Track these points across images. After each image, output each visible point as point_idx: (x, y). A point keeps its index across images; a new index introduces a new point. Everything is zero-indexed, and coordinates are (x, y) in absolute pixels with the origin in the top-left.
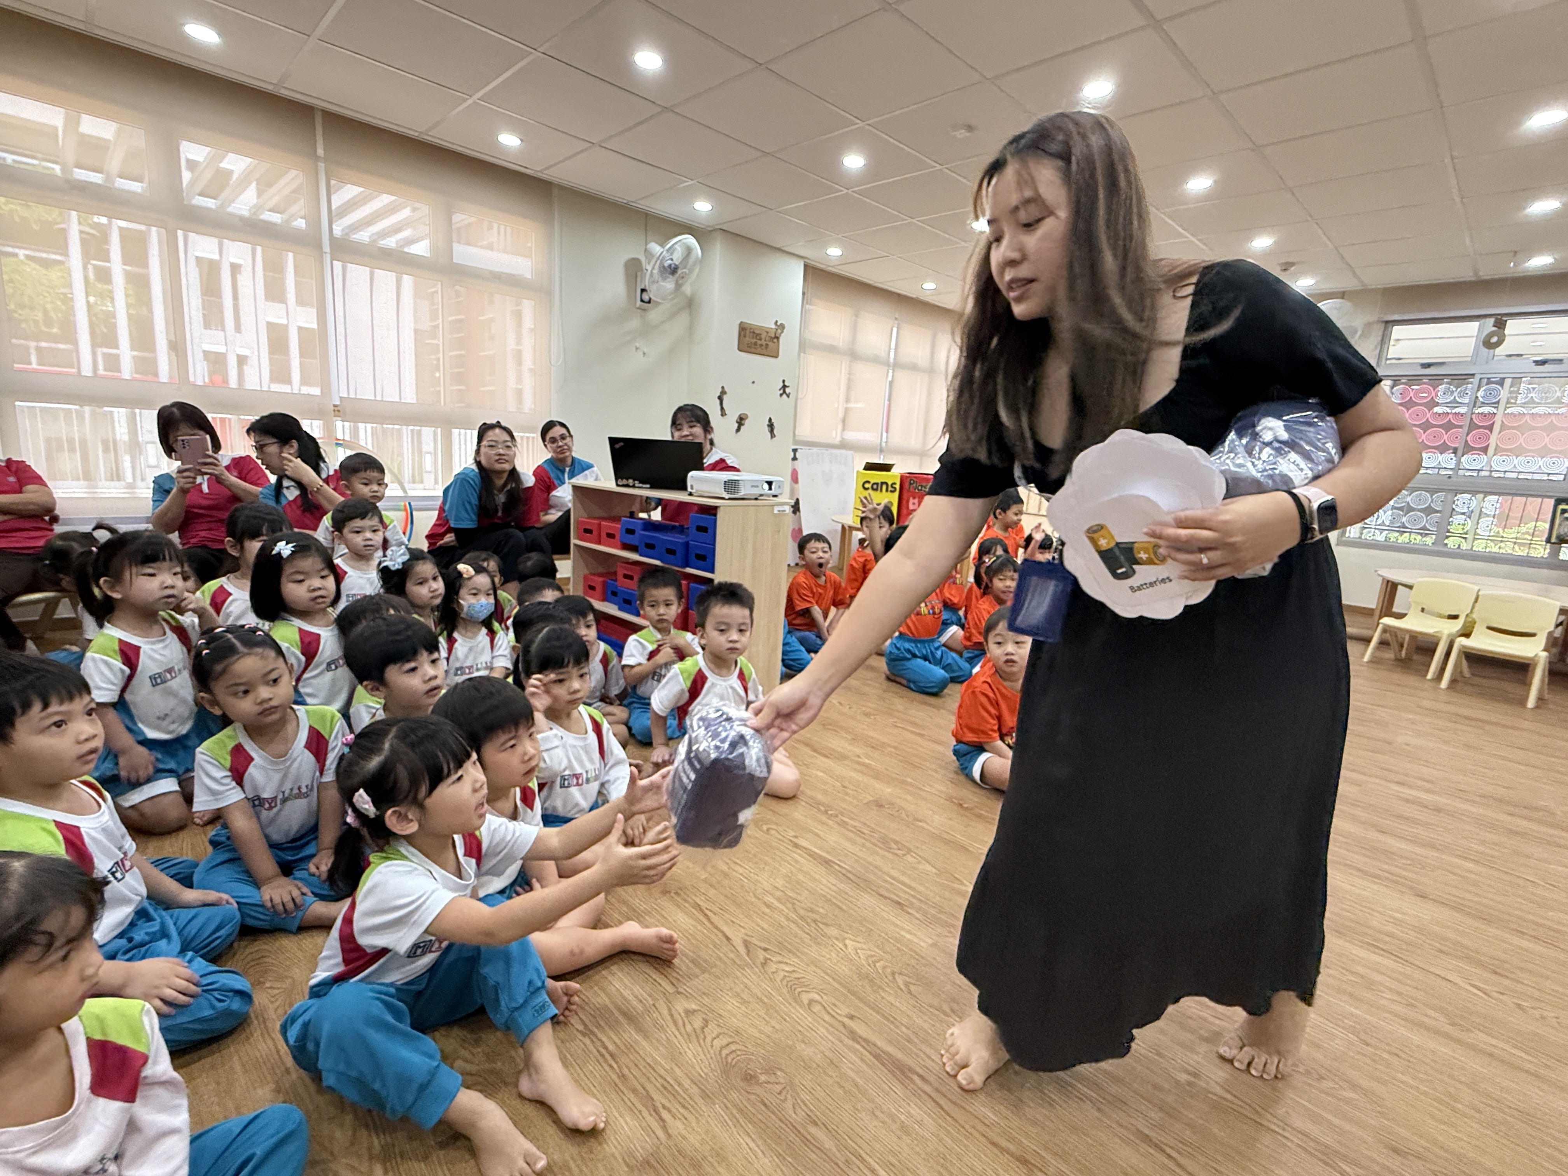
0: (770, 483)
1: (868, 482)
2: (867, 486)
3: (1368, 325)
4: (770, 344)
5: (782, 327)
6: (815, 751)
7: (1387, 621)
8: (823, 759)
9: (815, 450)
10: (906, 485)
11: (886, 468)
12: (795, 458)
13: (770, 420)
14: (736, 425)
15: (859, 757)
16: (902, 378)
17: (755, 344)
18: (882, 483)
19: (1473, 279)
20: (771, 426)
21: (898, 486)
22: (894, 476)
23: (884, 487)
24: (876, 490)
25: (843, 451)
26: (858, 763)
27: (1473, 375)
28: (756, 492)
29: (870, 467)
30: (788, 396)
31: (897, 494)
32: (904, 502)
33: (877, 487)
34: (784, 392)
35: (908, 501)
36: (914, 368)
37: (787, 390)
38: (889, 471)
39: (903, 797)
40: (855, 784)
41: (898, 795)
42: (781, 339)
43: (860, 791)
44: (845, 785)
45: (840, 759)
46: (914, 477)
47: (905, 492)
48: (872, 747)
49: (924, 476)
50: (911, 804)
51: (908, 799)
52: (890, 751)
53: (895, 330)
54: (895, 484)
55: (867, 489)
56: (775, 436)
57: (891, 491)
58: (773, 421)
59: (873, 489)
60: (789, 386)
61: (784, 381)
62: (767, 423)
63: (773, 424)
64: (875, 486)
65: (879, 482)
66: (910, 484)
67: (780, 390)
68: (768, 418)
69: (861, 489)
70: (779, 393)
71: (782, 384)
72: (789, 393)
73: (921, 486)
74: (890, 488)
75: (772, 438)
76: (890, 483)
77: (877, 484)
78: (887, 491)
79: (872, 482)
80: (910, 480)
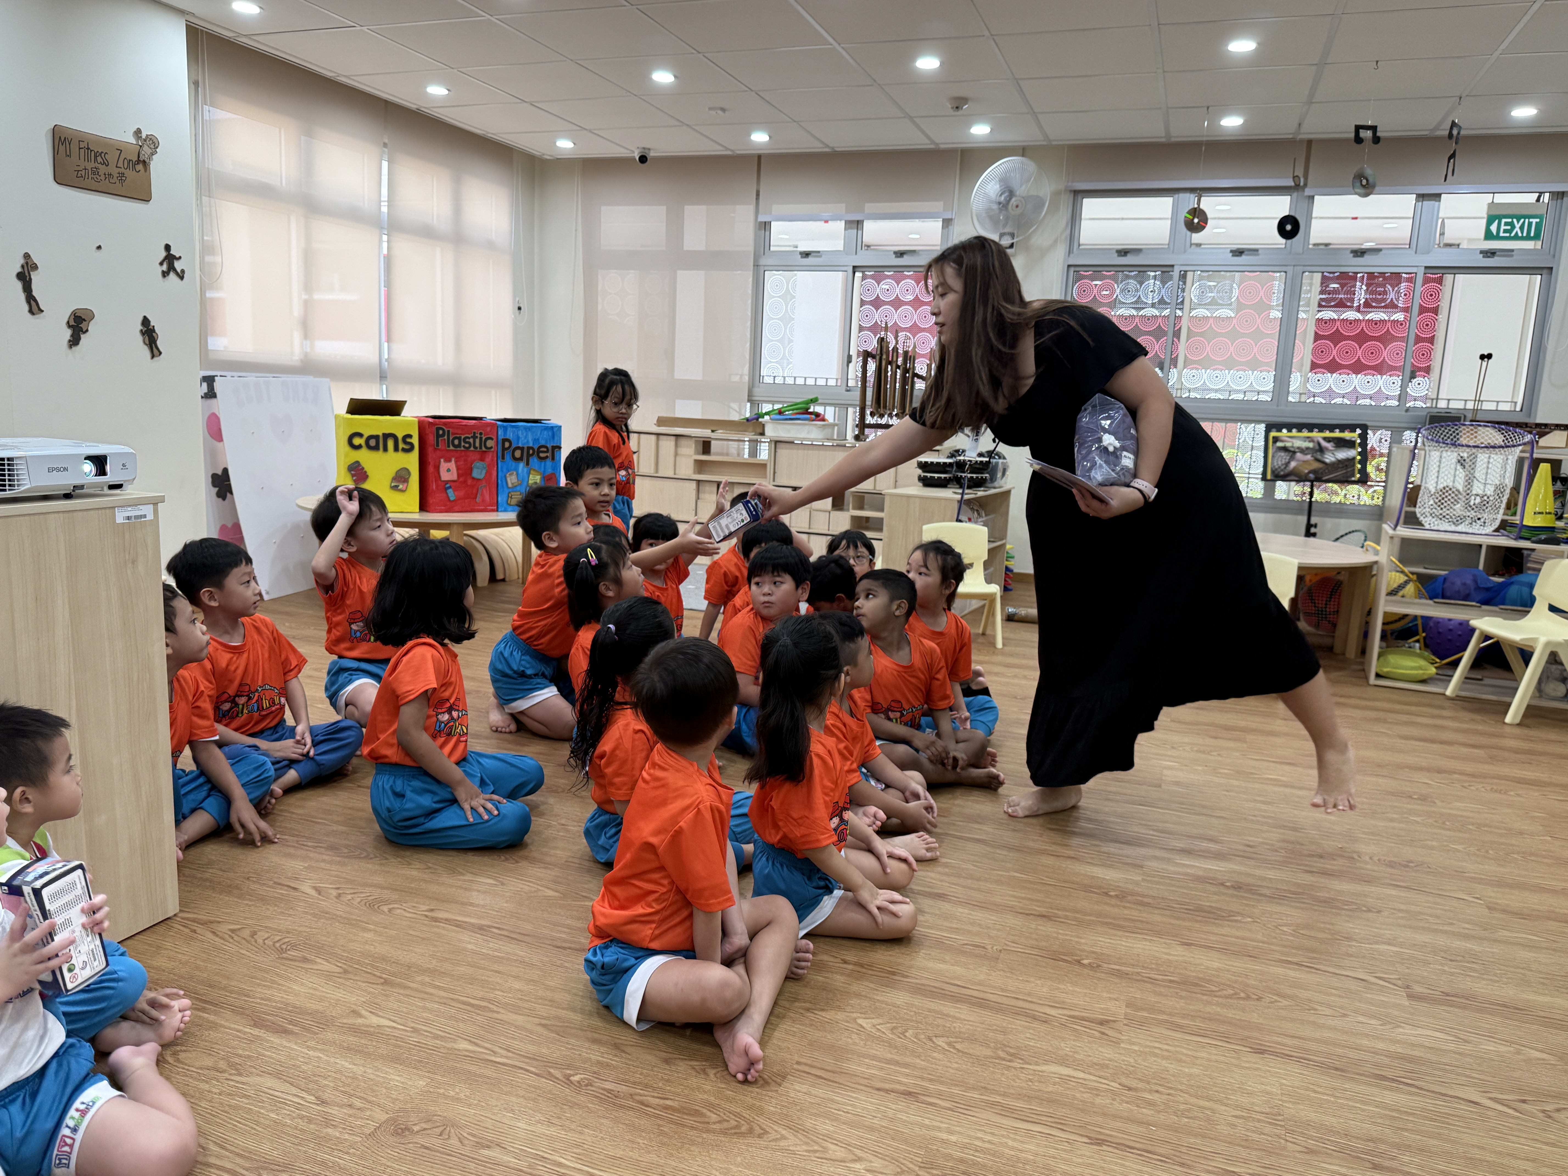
0: (100, 462)
1: (360, 435)
2: (357, 441)
3: (1056, 194)
4: (129, 173)
5: (153, 143)
6: (258, 1023)
8: (275, 1039)
9: (251, 378)
10: (431, 439)
11: (392, 408)
12: (211, 394)
13: (146, 321)
14: (68, 333)
15: (356, 1013)
16: (407, 249)
17: (95, 171)
18: (386, 436)
19: (1163, 140)
20: (149, 333)
21: (415, 441)
22: (408, 424)
23: (390, 443)
24: (376, 448)
25: (310, 379)
26: (354, 1030)
27: (1173, 266)
28: (66, 481)
29: (359, 407)
31: (415, 454)
32: (431, 469)
33: (376, 443)
34: (171, 268)
35: (437, 468)
36: (424, 232)
37: (178, 265)
38: (398, 414)
39: (452, 1093)
40: (347, 1089)
41: (442, 1091)
42: (154, 166)
43: (358, 1103)
44: (325, 1096)
45: (315, 1029)
46: (445, 424)
47: (430, 450)
48: (386, 982)
49: (465, 422)
50: (470, 1105)
51: (462, 1095)
52: (423, 983)
53: (385, 164)
54: (410, 436)
55: (359, 447)
56: (160, 353)
57: (404, 450)
58: (152, 324)
59: (369, 447)
60: (180, 258)
61: (168, 248)
62: (140, 327)
63: (153, 330)
64: (373, 443)
65: (380, 433)
66: (438, 436)
67: (161, 264)
68: (141, 319)
69: (347, 448)
70: (159, 270)
71: (163, 254)
72: (183, 271)
73: (459, 439)
74: (401, 445)
75: (153, 357)
76: (400, 436)
77: (376, 437)
78: (396, 449)
79: (366, 436)
80: (438, 429)
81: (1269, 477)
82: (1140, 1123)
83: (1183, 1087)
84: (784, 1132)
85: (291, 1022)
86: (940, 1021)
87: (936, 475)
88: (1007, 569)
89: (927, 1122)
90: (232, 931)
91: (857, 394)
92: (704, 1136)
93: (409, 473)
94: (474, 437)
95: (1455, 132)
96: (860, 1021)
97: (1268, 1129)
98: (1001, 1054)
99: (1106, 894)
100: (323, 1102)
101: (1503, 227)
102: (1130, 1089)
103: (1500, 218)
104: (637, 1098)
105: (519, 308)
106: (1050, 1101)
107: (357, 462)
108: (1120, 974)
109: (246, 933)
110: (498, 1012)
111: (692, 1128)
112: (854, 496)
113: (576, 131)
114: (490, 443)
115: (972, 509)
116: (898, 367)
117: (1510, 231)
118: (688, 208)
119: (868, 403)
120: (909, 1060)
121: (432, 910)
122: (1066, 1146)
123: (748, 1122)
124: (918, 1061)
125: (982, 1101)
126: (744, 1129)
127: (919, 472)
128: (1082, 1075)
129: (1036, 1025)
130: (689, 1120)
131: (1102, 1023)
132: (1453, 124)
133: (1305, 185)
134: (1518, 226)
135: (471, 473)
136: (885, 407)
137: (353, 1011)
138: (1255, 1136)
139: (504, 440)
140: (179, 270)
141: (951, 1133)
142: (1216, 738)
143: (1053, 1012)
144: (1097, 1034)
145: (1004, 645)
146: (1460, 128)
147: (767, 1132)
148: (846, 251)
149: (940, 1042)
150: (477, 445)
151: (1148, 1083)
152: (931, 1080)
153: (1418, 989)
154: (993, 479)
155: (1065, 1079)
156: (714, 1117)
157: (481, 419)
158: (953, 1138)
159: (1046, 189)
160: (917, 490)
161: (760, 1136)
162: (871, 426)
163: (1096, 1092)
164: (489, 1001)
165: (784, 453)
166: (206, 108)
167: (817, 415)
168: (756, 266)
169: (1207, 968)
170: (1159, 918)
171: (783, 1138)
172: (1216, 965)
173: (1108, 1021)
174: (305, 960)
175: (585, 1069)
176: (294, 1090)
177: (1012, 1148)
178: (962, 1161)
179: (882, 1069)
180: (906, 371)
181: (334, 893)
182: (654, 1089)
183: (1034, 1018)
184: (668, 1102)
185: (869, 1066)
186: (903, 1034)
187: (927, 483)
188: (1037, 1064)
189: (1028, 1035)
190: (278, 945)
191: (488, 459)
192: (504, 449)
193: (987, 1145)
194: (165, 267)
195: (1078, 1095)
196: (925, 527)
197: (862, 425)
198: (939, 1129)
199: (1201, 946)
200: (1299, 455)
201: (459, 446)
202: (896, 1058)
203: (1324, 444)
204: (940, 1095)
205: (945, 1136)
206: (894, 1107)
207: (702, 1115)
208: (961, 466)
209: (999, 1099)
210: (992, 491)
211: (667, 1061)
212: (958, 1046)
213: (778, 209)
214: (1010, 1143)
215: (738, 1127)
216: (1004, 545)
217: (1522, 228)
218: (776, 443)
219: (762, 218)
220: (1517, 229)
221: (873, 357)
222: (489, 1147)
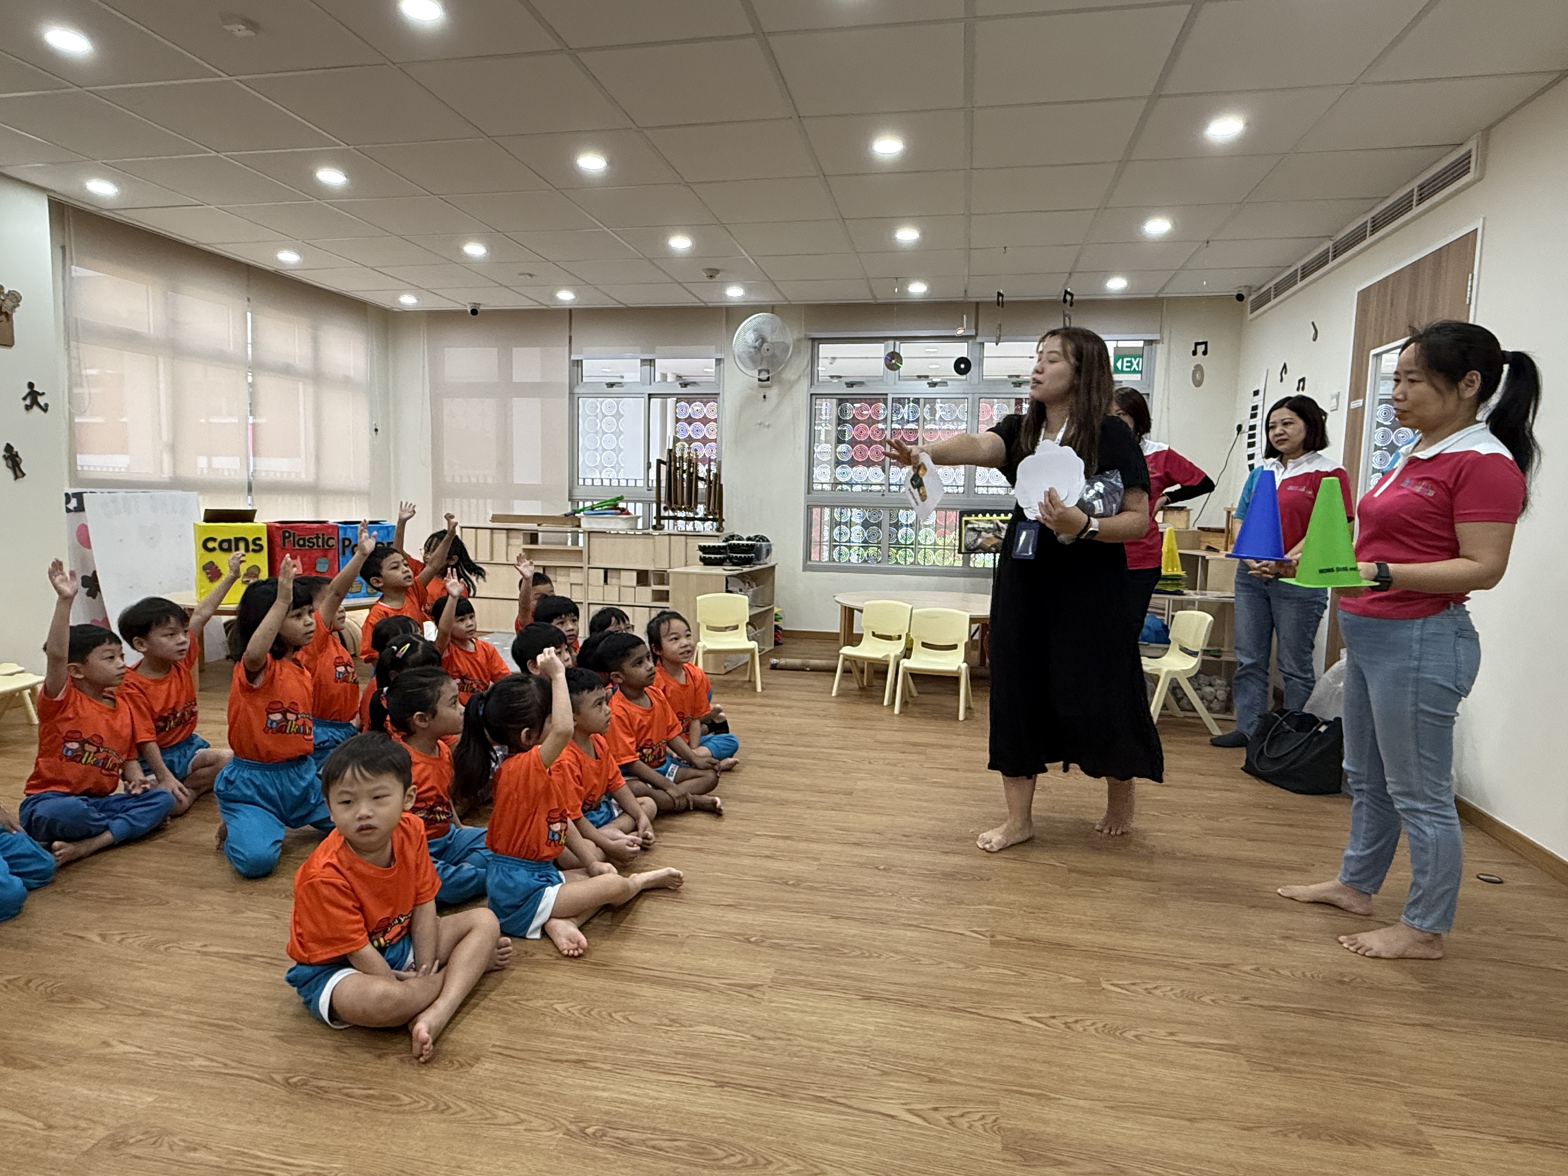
1: (214, 540)
2: (211, 545)
3: (799, 341)
5: (15, 297)
7: (847, 650)
9: (121, 493)
10: (279, 540)
11: (246, 516)
12: (80, 508)
13: (9, 448)
15: (106, 1044)
16: (269, 385)
18: (237, 540)
19: (872, 301)
20: (13, 459)
21: (264, 543)
22: (258, 529)
23: (242, 545)
24: (229, 550)
25: (178, 493)
26: (101, 1059)
29: (213, 516)
30: (45, 409)
33: (227, 546)
34: (35, 402)
36: (287, 371)
37: (41, 400)
38: (251, 521)
39: (175, 1106)
40: (77, 1113)
41: (166, 1105)
42: (15, 316)
43: (83, 1124)
44: (52, 1121)
45: (63, 1062)
46: (291, 528)
47: (278, 549)
48: (144, 1014)
49: (308, 525)
50: (187, 1116)
51: (184, 1107)
52: (177, 1011)
53: (249, 314)
54: (260, 539)
55: (214, 549)
56: (24, 475)
57: (254, 551)
58: (15, 450)
59: (222, 549)
60: (43, 394)
61: (31, 385)
62: (3, 453)
63: (17, 455)
64: (225, 545)
65: (232, 538)
66: (285, 538)
67: (25, 399)
68: (4, 445)
69: (203, 551)
70: (23, 404)
71: (27, 390)
72: (47, 405)
73: (304, 539)
74: (251, 547)
75: (16, 477)
76: (250, 540)
77: (229, 541)
78: (247, 550)
79: (219, 540)
80: (284, 532)
81: (963, 550)
82: (757, 1065)
83: (801, 1033)
84: (464, 1106)
85: (41, 1059)
86: (622, 1000)
87: (713, 556)
88: (777, 627)
89: (588, 1083)
90: (9, 981)
91: (654, 492)
92: (394, 1116)
93: (259, 570)
94: (318, 538)
95: (1068, 298)
96: (556, 1006)
97: (857, 1059)
98: (666, 1021)
99: (786, 883)
100: (50, 1127)
101: (1125, 364)
102: (759, 1038)
103: (1123, 357)
104: (345, 1091)
105: (376, 430)
106: (693, 1055)
107: (212, 562)
108: (777, 946)
109: (21, 982)
110: (240, 1030)
111: (386, 1112)
112: (655, 575)
113: (415, 289)
114: (331, 542)
115: (744, 582)
116: (684, 472)
117: (1130, 367)
118: (515, 350)
119: (663, 499)
120: (589, 1033)
121: (205, 946)
122: (696, 1091)
123: (435, 1100)
124: (595, 1033)
125: (638, 1061)
126: (430, 1107)
127: (700, 553)
128: (724, 1031)
129: (699, 994)
130: (384, 1105)
131: (751, 987)
132: (1066, 292)
133: (977, 334)
134: (1135, 363)
135: (315, 568)
136: (676, 503)
137: (104, 1043)
138: (845, 1066)
139: (344, 540)
140: (42, 404)
141: (604, 1090)
142: (904, 753)
143: (715, 982)
144: (746, 997)
145: (763, 689)
146: (1072, 295)
147: (449, 1108)
148: (642, 383)
149: (618, 1016)
150: (320, 544)
151: (775, 1032)
152: (601, 1048)
153: (999, 937)
154: (758, 558)
155: (708, 1035)
156: (407, 1100)
157: (324, 522)
158: (605, 1094)
159: (791, 336)
160: (699, 568)
161: (442, 1112)
162: (665, 518)
163: (731, 1044)
164: (235, 1020)
165: (595, 541)
166: (73, 267)
167: (624, 511)
168: (571, 393)
169: (846, 935)
170: (821, 899)
171: (463, 1110)
172: (854, 932)
173: (756, 986)
174: (72, 1000)
175: (304, 1071)
176: (25, 1119)
177: (651, 1098)
178: (607, 1113)
179: (563, 1043)
180: (690, 475)
181: (118, 938)
182: (360, 1081)
183: (699, 989)
184: (371, 1092)
185: (553, 1042)
186: (589, 1012)
187: (706, 562)
188: (691, 1026)
189: (691, 1003)
190: (49, 990)
191: (331, 554)
192: (344, 547)
193: (632, 1098)
194: (28, 402)
195: (716, 1048)
196: (698, 598)
197: (659, 518)
198: (596, 1088)
199: (847, 918)
200: (983, 534)
201: (304, 545)
202: (577, 1033)
203: (1001, 524)
204: (605, 1060)
205: (599, 1094)
206: (563, 1074)
207: (398, 1099)
208: (734, 548)
209: (652, 1057)
210: (758, 567)
211: (380, 1057)
212: (630, 1018)
213: (588, 350)
214: (651, 1093)
215: (425, 1106)
216: (772, 609)
217: (1138, 365)
218: (590, 533)
219: (574, 357)
220: (1135, 366)
221: (664, 463)
222: (195, 1149)
